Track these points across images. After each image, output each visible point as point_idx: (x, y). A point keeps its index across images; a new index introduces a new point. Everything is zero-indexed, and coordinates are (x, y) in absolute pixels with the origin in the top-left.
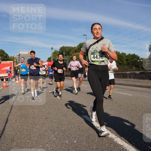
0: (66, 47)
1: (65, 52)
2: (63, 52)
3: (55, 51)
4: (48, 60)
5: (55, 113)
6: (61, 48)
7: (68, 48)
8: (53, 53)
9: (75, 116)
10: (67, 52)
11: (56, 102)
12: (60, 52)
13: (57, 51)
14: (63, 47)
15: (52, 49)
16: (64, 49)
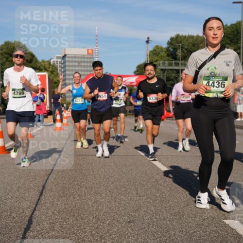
0: (185, 37)
1: (183, 51)
2: (175, 49)
3: (157, 46)
4: (137, 71)
5: (153, 208)
6: (172, 39)
7: (191, 40)
8: (151, 51)
9: (204, 220)
10: (186, 49)
11: (157, 181)
12: (168, 49)
13: (162, 48)
14: (178, 36)
15: (147, 42)
16: (181, 42)
